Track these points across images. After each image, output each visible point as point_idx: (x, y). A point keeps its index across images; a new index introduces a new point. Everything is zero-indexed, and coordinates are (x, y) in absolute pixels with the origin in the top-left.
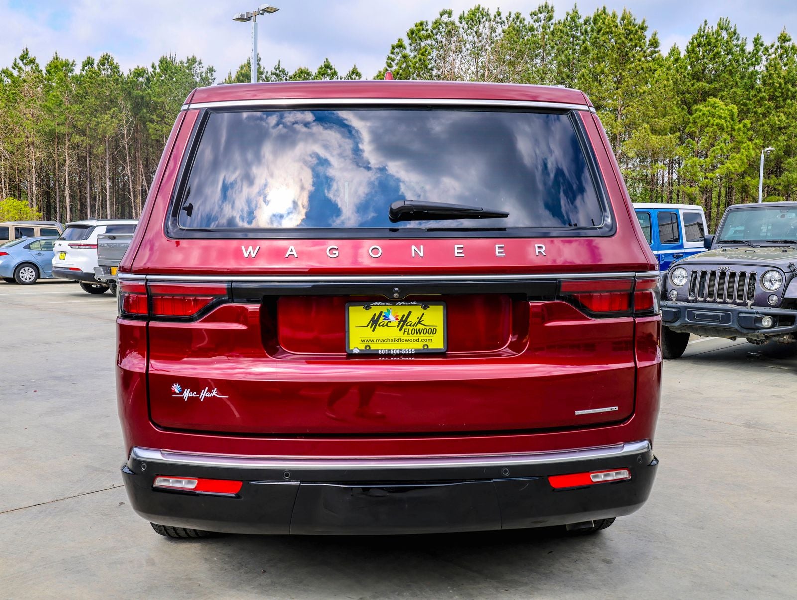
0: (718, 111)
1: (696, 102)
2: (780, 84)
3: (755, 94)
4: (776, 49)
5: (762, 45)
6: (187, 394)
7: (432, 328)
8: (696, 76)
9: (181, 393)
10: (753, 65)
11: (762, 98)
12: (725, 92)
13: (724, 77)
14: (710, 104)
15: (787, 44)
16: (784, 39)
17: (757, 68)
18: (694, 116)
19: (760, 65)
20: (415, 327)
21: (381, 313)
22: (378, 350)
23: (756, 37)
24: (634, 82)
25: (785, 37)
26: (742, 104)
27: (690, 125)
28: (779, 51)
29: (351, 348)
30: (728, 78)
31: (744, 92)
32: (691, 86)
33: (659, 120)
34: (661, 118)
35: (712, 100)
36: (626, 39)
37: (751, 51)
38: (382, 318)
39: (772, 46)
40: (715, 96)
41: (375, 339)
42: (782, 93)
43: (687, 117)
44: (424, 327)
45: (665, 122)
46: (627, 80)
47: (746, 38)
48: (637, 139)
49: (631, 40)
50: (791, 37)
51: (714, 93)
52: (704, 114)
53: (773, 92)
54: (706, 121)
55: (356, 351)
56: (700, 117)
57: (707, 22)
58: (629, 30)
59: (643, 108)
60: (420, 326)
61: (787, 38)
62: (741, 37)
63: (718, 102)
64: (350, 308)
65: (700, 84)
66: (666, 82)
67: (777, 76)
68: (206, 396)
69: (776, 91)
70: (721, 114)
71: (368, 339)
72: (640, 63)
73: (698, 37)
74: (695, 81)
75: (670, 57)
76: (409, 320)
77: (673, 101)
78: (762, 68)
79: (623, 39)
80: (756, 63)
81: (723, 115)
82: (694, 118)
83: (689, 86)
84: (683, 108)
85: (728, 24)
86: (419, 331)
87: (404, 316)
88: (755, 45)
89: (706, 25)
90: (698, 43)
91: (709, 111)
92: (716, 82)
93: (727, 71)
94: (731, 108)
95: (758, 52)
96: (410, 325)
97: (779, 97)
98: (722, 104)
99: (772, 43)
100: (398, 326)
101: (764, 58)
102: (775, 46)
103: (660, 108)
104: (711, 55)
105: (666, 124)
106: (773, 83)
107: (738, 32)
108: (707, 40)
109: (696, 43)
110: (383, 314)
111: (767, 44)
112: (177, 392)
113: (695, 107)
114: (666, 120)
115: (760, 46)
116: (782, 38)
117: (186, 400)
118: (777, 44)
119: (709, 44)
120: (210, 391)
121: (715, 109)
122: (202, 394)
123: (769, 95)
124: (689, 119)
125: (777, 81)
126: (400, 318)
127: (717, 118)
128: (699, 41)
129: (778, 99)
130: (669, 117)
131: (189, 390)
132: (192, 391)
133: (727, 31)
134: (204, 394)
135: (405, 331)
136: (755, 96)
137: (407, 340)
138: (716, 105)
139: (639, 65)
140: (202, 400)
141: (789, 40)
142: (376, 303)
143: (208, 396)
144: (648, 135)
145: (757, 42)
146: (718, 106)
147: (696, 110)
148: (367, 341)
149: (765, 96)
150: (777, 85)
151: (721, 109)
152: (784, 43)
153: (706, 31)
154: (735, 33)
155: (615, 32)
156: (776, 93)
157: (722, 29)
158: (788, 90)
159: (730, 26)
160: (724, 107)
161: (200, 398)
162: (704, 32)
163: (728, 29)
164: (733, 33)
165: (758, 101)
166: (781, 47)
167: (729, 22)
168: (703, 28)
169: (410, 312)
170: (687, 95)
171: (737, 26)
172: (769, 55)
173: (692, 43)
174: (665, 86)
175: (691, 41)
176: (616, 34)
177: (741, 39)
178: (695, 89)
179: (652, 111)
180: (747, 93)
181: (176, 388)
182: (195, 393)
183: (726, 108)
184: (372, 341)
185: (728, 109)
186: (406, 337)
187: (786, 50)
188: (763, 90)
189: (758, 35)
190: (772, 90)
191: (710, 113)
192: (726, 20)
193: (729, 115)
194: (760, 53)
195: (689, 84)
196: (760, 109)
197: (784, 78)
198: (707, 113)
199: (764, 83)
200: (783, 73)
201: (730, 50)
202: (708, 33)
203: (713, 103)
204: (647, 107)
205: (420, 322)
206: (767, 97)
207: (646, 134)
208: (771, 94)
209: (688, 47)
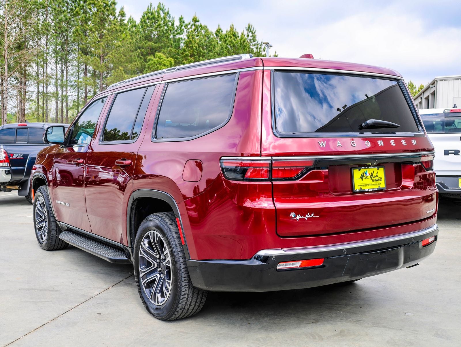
0: (163, 61)
1: (148, 54)
2: (196, 47)
3: (183, 53)
4: (191, 26)
5: (184, 22)
6: (298, 217)
7: (381, 178)
8: (148, 38)
9: (295, 217)
10: (179, 34)
11: (187, 55)
12: (165, 50)
13: (164, 40)
14: (157, 56)
15: (197, 24)
16: (195, 20)
17: (182, 36)
18: (149, 63)
19: (183, 34)
20: (376, 178)
21: (364, 172)
22: (365, 190)
23: (180, 17)
24: (111, 38)
25: (196, 19)
26: (175, 58)
27: (146, 69)
28: (193, 27)
29: (356, 189)
30: (166, 41)
31: (175, 50)
32: (144, 44)
33: (128, 65)
34: (129, 63)
35: (158, 54)
36: (105, 9)
37: (178, 25)
38: (365, 174)
39: (189, 24)
40: (159, 52)
41: (363, 184)
42: (197, 53)
43: (143, 64)
44: (378, 178)
45: (132, 66)
46: (107, 36)
47: (174, 17)
48: (115, 76)
49: (108, 10)
50: (199, 20)
51: (159, 49)
52: (154, 63)
53: (193, 52)
54: (156, 67)
55: (358, 191)
56: (152, 64)
57: (152, 4)
58: (106, 4)
59: (118, 56)
60: (377, 178)
61: (197, 20)
62: (171, 16)
63: (162, 56)
64: (354, 170)
65: (150, 43)
66: (131, 41)
67: (194, 42)
68: (309, 217)
69: (194, 51)
70: (165, 63)
71: (360, 185)
72: (115, 26)
73: (147, 13)
74: (147, 41)
75: (128, 24)
76: (373, 175)
77: (136, 53)
78: (184, 37)
79: (103, 9)
80: (181, 33)
81: (166, 64)
82: (149, 64)
83: (143, 44)
84: (141, 58)
85: (164, 7)
86: (377, 180)
87: (372, 173)
88: (180, 22)
89: (151, 6)
90: (147, 17)
91: (157, 61)
92: (159, 43)
93: (165, 36)
94: (170, 60)
95: (182, 26)
96: (374, 177)
97: (196, 55)
98: (164, 57)
99: (189, 22)
100: (370, 178)
101: (185, 30)
102: (191, 24)
103: (128, 57)
104: (156, 26)
105: (132, 67)
106: (192, 47)
107: (170, 13)
108: (153, 16)
109: (146, 17)
110: (365, 173)
111: (187, 22)
112: (293, 217)
113: (149, 58)
114: (133, 65)
115: (183, 23)
116: (195, 19)
117: (298, 220)
118: (192, 23)
119: (154, 18)
120: (310, 215)
121: (161, 60)
122: (306, 216)
123: (191, 54)
124: (145, 65)
125: (195, 46)
126: (370, 174)
127: (162, 65)
128: (148, 16)
129: (195, 56)
130: (134, 63)
131: (300, 215)
132: (301, 216)
133: (163, 11)
134: (308, 216)
135: (373, 180)
136: (182, 53)
137: (373, 184)
138: (161, 57)
139: (115, 28)
140: (306, 220)
141: (198, 21)
142: (362, 168)
143: (310, 217)
144: (122, 74)
145: (181, 20)
146: (162, 58)
147: (149, 60)
148: (360, 186)
149: (188, 54)
150: (195, 48)
151: (164, 60)
152: (196, 22)
153: (151, 10)
154: (168, 13)
155: (97, 4)
156: (194, 53)
157: (160, 10)
158: (201, 51)
159: (165, 8)
160: (166, 59)
161: (305, 218)
162: (150, 10)
163: (163, 10)
164: (167, 13)
165: (185, 57)
166: (194, 25)
167: (164, 6)
168: (149, 8)
169: (374, 171)
170: (143, 50)
171: (169, 9)
172: (188, 29)
173: (144, 17)
174: (131, 43)
175: (143, 15)
176: (98, 5)
177: (171, 18)
178: (147, 46)
179: (124, 58)
180: (177, 51)
181: (293, 215)
182: (303, 216)
183: (167, 60)
184: (362, 185)
185: (168, 61)
186: (373, 183)
187: (197, 27)
188: (187, 50)
189: (181, 16)
190: (192, 50)
191: (158, 62)
192: (162, 5)
193: (169, 64)
194: (183, 27)
195: (143, 43)
196: (186, 62)
197: (198, 44)
198: (157, 62)
199: (187, 46)
200: (197, 41)
201: (166, 23)
202: (153, 11)
203: (159, 56)
204: (121, 56)
205: (377, 176)
206: (190, 55)
207: (121, 73)
208: (192, 53)
209: (141, 19)
